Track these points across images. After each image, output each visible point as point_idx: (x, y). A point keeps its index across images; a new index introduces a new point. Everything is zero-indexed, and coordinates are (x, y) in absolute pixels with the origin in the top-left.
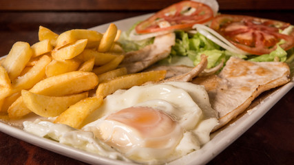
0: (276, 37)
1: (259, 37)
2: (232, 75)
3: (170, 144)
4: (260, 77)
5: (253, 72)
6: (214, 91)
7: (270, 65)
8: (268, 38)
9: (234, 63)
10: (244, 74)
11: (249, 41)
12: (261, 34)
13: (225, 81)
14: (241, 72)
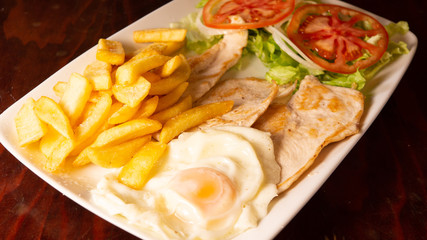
0: (360, 47)
1: (341, 47)
2: (303, 106)
3: (228, 223)
4: (331, 113)
5: (327, 103)
6: (281, 132)
7: (345, 94)
8: (352, 48)
9: (308, 87)
10: (316, 106)
11: (330, 53)
12: (344, 43)
13: (294, 115)
14: (313, 102)
